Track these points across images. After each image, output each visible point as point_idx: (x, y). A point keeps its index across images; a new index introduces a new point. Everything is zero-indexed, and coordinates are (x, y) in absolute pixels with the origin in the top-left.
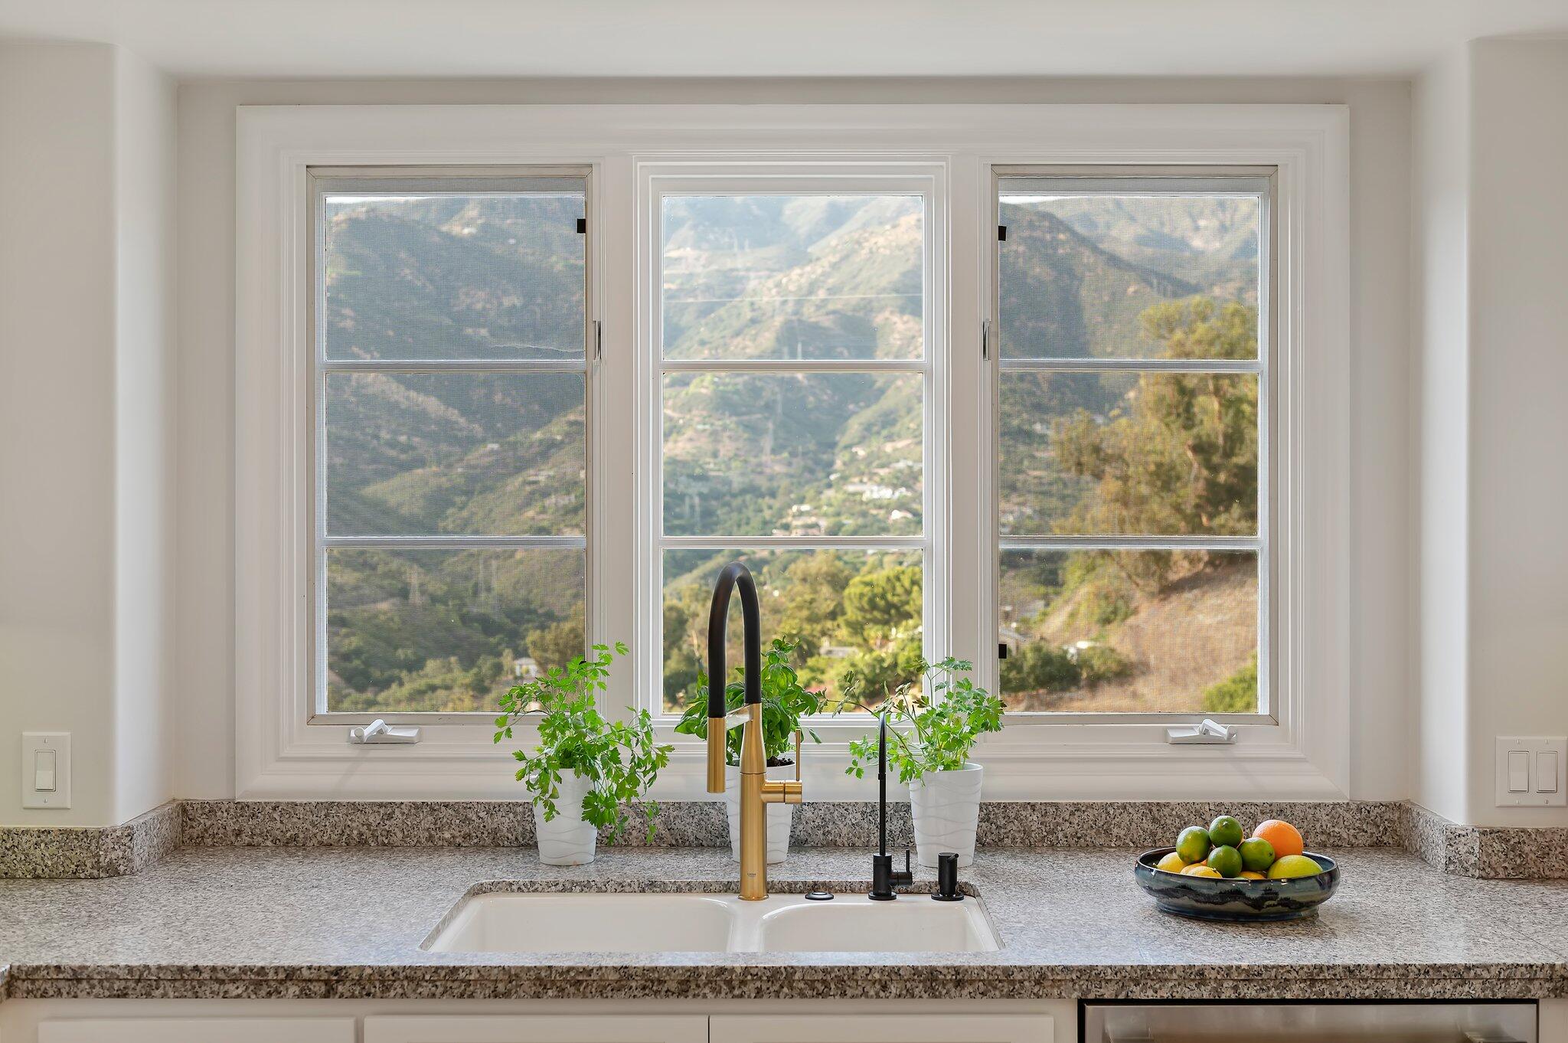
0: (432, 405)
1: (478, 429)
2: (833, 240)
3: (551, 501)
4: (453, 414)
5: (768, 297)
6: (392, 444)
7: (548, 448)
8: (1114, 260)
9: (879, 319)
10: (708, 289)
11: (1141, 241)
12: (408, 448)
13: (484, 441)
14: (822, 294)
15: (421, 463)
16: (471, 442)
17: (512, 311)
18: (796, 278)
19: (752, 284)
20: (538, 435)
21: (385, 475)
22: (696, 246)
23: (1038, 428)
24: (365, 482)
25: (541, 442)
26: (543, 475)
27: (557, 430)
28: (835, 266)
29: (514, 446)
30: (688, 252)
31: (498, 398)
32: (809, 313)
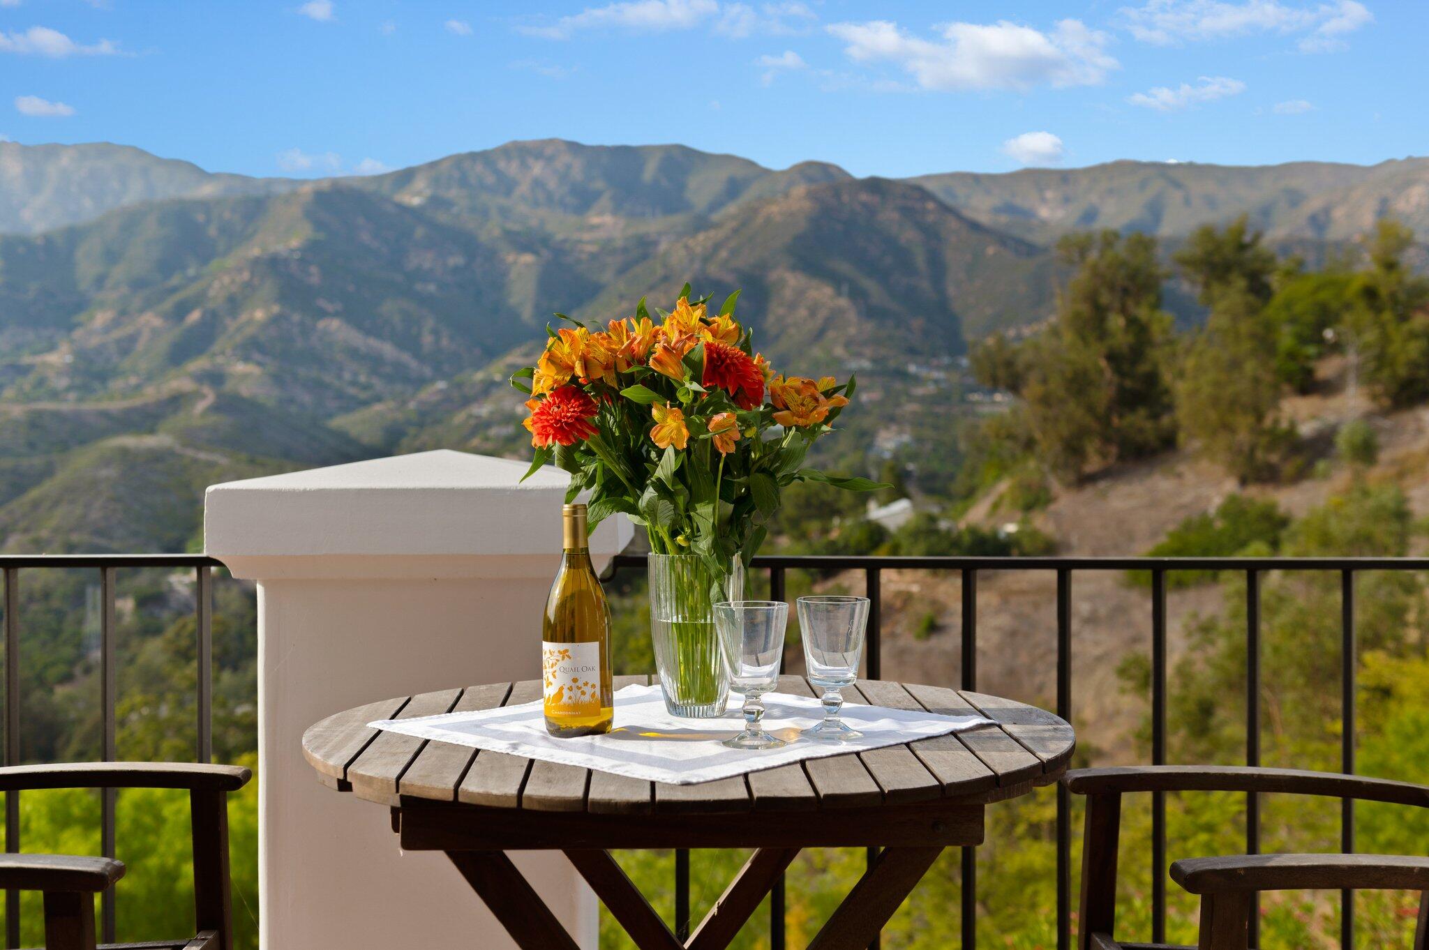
0: (388, 350)
1: (427, 371)
2: (732, 208)
3: (493, 432)
4: (406, 357)
5: (678, 256)
6: (354, 383)
7: (489, 387)
8: (975, 226)
9: (774, 276)
10: (625, 250)
11: (997, 210)
12: (366, 387)
13: (432, 381)
14: (724, 254)
15: (378, 399)
16: (421, 382)
17: (456, 270)
18: (701, 241)
19: (663, 247)
20: (480, 376)
21: (347, 409)
22: (615, 212)
23: (912, 368)
24: (330, 415)
25: (482, 382)
26: (484, 410)
27: (496, 371)
28: (735, 231)
29: (460, 386)
30: (608, 219)
31: (445, 342)
32: (713, 270)
